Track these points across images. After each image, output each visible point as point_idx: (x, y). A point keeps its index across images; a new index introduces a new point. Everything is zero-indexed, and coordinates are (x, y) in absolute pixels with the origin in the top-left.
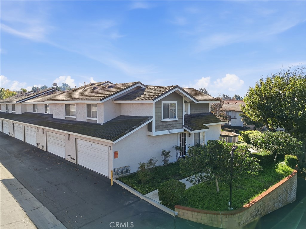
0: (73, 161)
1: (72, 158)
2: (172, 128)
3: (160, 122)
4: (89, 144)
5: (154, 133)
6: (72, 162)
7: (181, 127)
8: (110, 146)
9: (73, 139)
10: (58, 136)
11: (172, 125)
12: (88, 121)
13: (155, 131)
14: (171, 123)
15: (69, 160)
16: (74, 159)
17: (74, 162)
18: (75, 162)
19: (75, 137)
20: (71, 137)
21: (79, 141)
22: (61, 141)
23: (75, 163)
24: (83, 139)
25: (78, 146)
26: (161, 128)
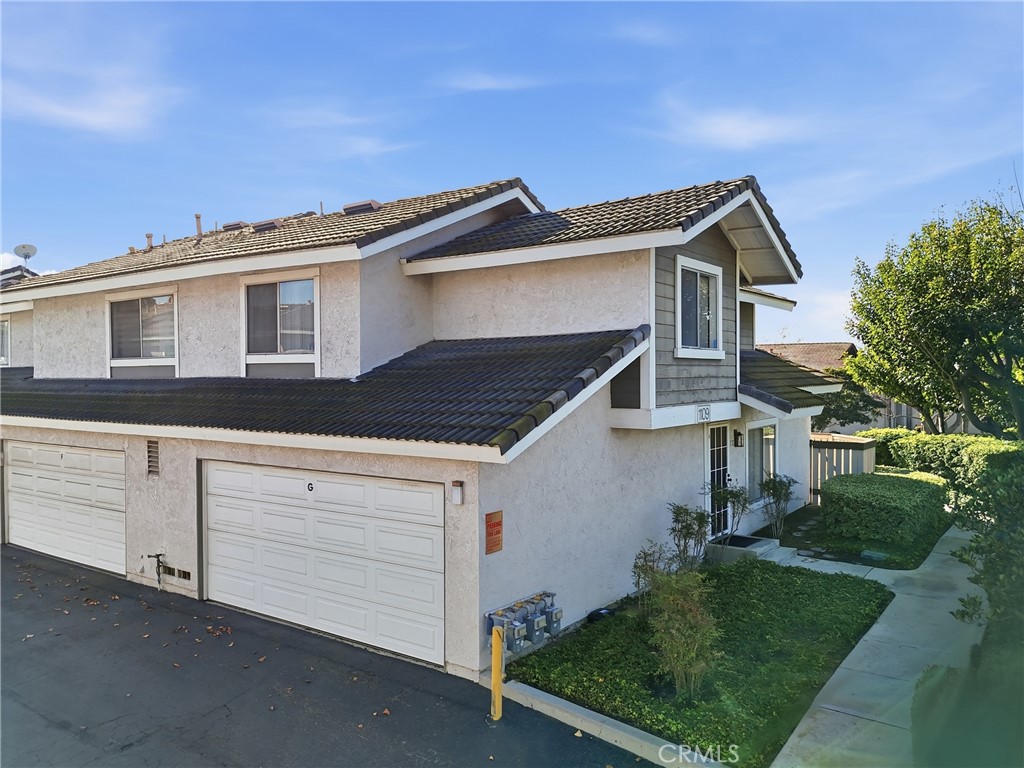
0: (174, 585)
1: (170, 571)
2: (705, 396)
3: (669, 360)
4: (292, 484)
5: (654, 414)
6: (169, 589)
7: (730, 394)
8: (461, 484)
9: (177, 466)
10: (75, 457)
11: (705, 384)
12: (256, 374)
13: (658, 406)
14: (703, 371)
15: (150, 578)
16: (186, 575)
17: (188, 588)
18: (196, 588)
19: (194, 453)
20: (164, 454)
21: (218, 477)
22: (96, 481)
23: (197, 598)
24: (249, 460)
25: (211, 503)
26: (673, 391)
